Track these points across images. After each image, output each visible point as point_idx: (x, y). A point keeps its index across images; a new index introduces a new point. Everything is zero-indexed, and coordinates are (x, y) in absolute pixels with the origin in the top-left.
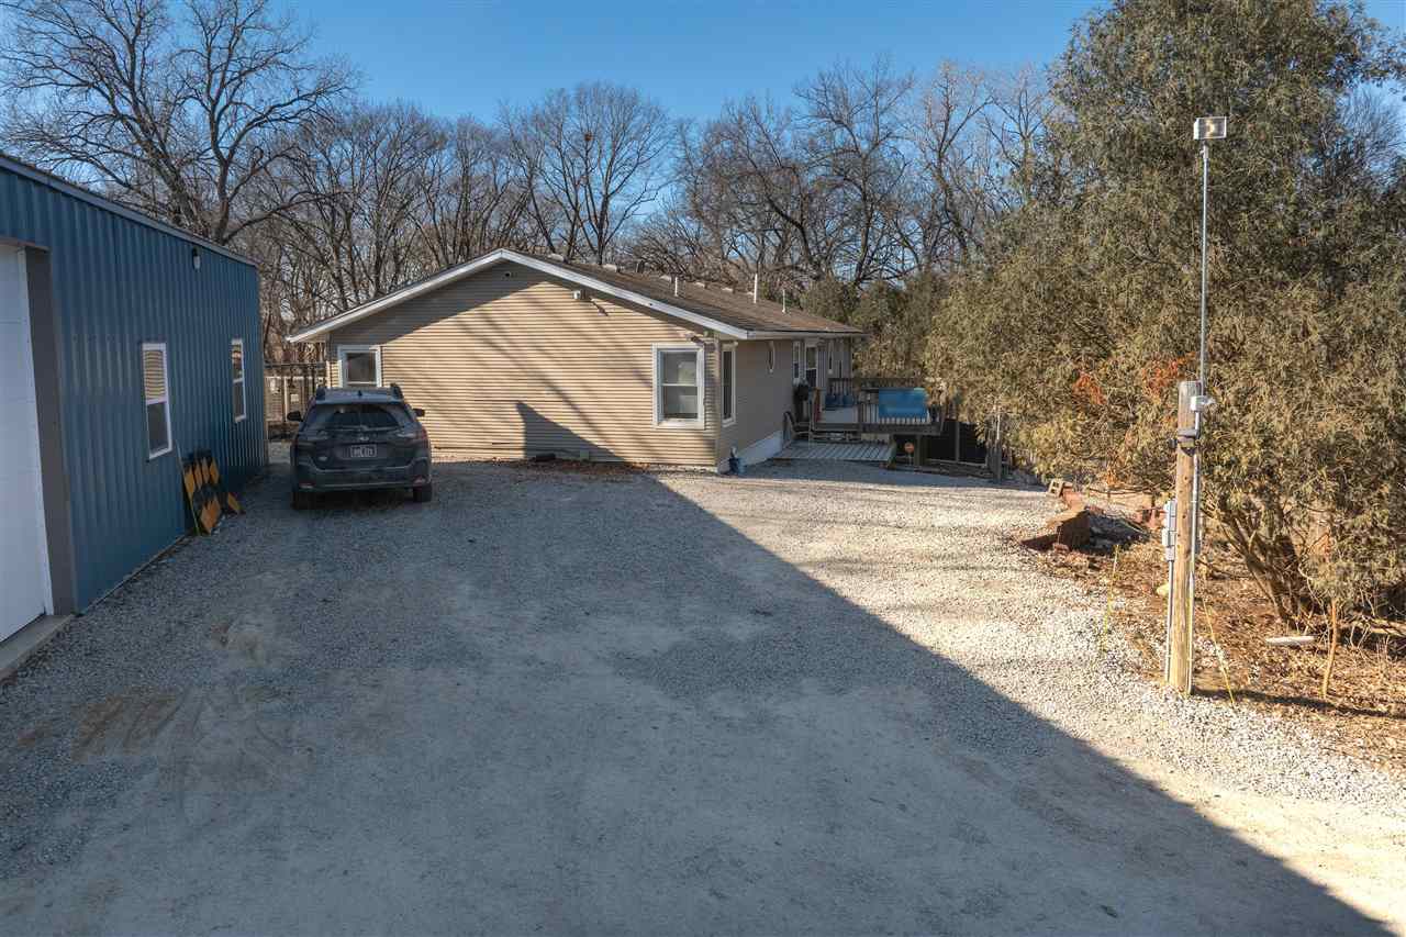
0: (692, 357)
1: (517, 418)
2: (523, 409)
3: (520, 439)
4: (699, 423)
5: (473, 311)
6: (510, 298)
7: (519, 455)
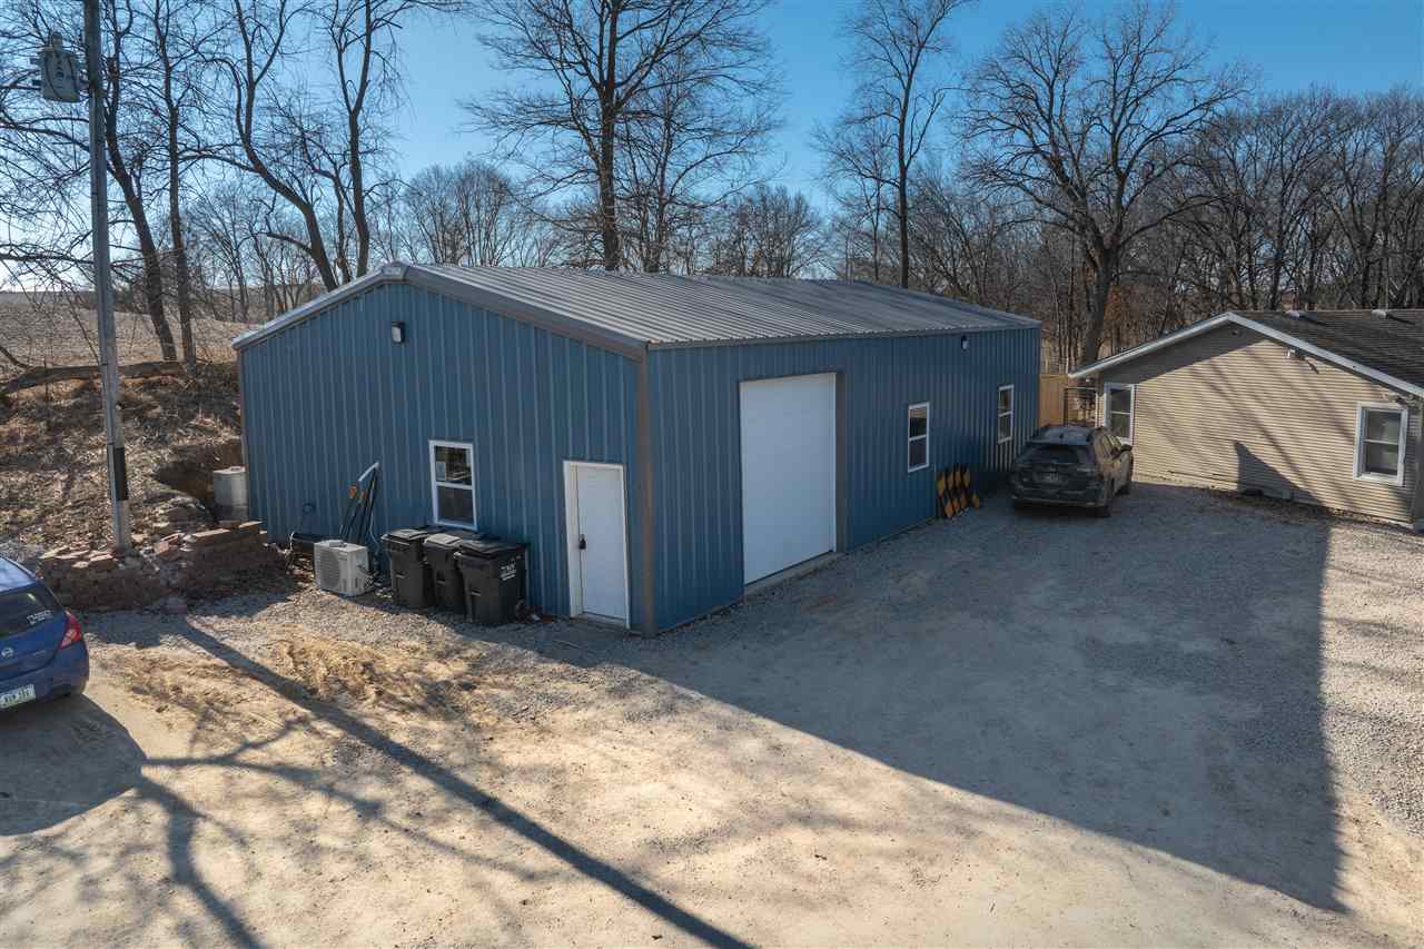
0: (1396, 417)
1: (1233, 454)
2: (1239, 447)
3: (1235, 473)
4: (1398, 480)
5: (1206, 362)
6: (1236, 353)
7: (1233, 487)
